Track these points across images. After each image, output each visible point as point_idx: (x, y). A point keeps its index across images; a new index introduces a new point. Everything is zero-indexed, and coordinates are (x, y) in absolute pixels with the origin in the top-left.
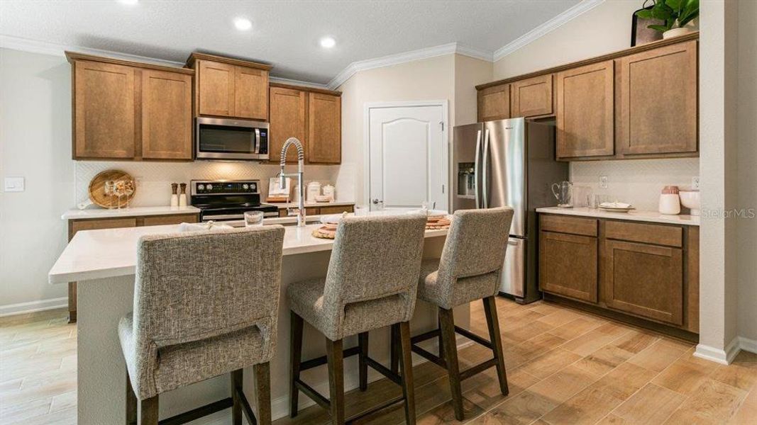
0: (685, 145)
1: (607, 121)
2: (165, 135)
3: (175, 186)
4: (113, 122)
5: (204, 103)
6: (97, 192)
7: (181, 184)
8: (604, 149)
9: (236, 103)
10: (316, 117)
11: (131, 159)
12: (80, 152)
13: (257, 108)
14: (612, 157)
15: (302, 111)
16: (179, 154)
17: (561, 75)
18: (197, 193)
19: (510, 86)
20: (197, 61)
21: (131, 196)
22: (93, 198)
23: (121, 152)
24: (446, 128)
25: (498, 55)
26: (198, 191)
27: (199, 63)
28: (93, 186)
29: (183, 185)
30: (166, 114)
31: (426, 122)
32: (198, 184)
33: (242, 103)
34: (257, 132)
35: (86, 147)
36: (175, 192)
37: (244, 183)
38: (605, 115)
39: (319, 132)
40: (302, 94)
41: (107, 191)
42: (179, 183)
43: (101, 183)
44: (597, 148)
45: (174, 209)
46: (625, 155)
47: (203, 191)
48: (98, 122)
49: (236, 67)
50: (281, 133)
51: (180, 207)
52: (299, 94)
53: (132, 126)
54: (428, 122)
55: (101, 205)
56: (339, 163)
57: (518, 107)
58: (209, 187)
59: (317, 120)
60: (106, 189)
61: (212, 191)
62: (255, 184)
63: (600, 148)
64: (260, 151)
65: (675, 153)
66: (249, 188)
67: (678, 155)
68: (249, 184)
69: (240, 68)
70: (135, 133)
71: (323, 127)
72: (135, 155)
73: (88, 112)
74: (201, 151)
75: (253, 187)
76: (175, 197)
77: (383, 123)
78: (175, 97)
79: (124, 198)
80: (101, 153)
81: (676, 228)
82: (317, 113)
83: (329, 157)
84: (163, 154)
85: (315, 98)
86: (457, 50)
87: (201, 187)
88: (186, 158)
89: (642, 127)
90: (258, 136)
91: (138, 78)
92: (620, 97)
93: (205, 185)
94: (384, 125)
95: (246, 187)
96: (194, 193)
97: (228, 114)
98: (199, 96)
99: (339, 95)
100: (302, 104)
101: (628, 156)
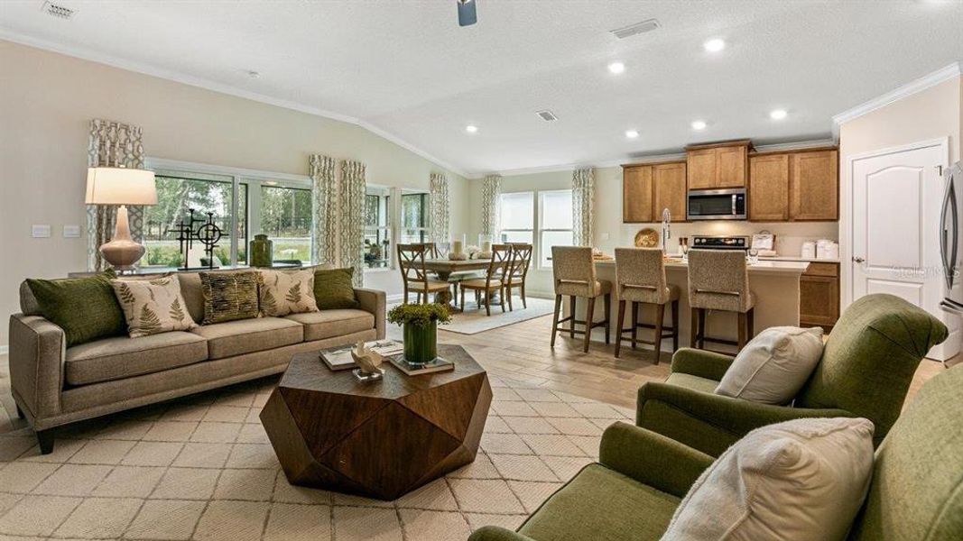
3: (681, 240)
4: (641, 201)
5: (692, 181)
9: (717, 176)
11: (651, 222)
12: (626, 218)
13: (735, 178)
16: (678, 218)
18: (694, 245)
20: (688, 152)
23: (645, 218)
27: (689, 154)
28: (637, 238)
29: (686, 239)
30: (670, 191)
31: (919, 168)
32: (696, 239)
33: (722, 175)
34: (733, 197)
35: (630, 216)
36: (681, 244)
37: (733, 239)
39: (807, 191)
42: (683, 237)
43: (640, 236)
47: (699, 244)
48: (634, 201)
50: (761, 197)
52: (782, 157)
53: (650, 201)
54: (921, 167)
56: (836, 220)
58: (704, 241)
62: (744, 239)
64: (736, 212)
66: (737, 242)
68: (738, 239)
70: (652, 206)
72: (653, 219)
73: (629, 196)
74: (690, 215)
76: (680, 247)
77: (867, 175)
78: (675, 180)
82: (803, 173)
83: (821, 214)
85: (801, 158)
87: (698, 241)
88: (682, 220)
90: (734, 201)
91: (654, 172)
93: (701, 239)
94: (869, 177)
98: (689, 177)
99: (836, 149)
100: (785, 166)
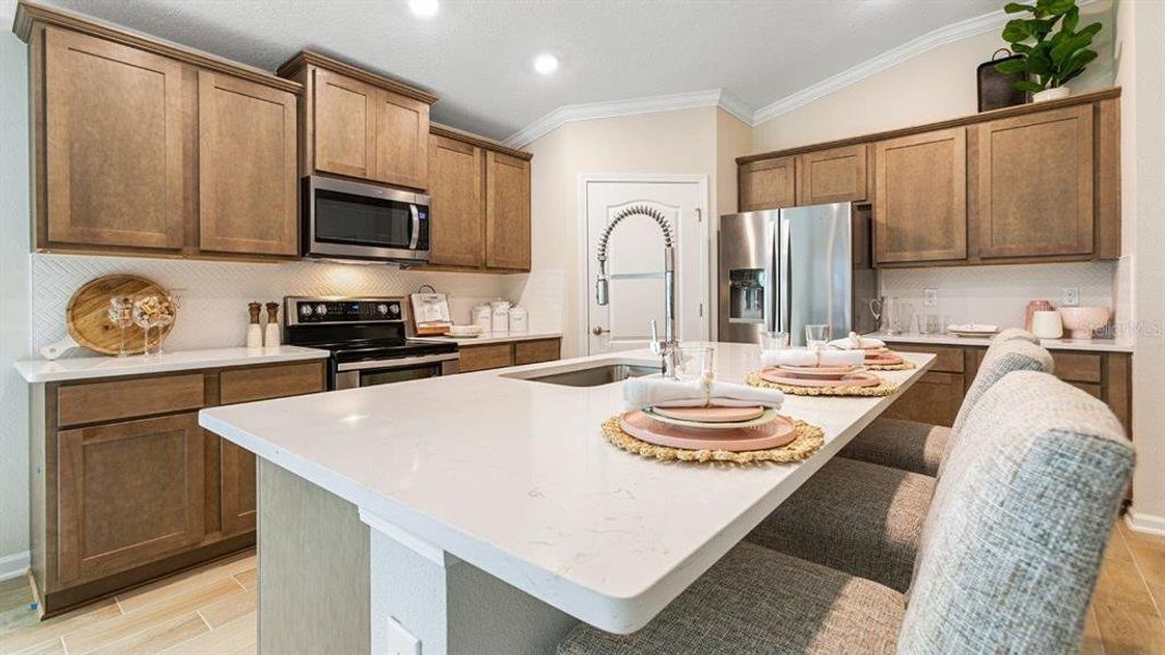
0: (1075, 244)
1: (955, 212)
2: (246, 205)
3: (255, 309)
4: (136, 172)
5: (323, 149)
6: (89, 320)
7: (268, 305)
8: (952, 251)
9: (379, 156)
10: (497, 193)
11: (174, 252)
12: (58, 228)
13: (413, 169)
14: (964, 262)
15: (477, 180)
16: (273, 246)
17: (881, 146)
18: (299, 321)
19: (795, 160)
20: (310, 68)
21: (166, 329)
22: (79, 333)
24: (705, 218)
25: (759, 117)
26: (301, 317)
27: (314, 72)
28: (75, 308)
29: (272, 307)
30: (248, 165)
31: (673, 207)
32: (300, 305)
33: (388, 157)
34: (414, 210)
35: (74, 221)
36: (255, 319)
37: (380, 303)
38: (952, 204)
39: (501, 216)
40: (477, 150)
41: (114, 318)
42: (263, 302)
43: (96, 301)
44: (940, 249)
45: (255, 354)
46: (983, 259)
47: (310, 318)
48: (102, 166)
49: (379, 91)
51: (267, 349)
52: (472, 151)
53: (179, 183)
54: (678, 207)
55: (98, 349)
56: (528, 271)
57: (809, 190)
58: (322, 310)
59: (498, 197)
60: (112, 314)
61: (326, 317)
62: (398, 304)
63: (944, 248)
64: (417, 246)
65: (1058, 255)
66: (389, 311)
67: (1064, 258)
68: (388, 304)
69: (384, 93)
70: (185, 199)
71: (506, 209)
72: (186, 244)
73: (76, 145)
74: (317, 240)
75: (395, 309)
76: (256, 329)
77: (609, 207)
78: (265, 133)
79: (154, 333)
80: (107, 235)
81: (1092, 357)
82: (497, 185)
83: (515, 260)
84: (243, 243)
85: (496, 161)
86: (720, 102)
87: (307, 310)
88: (287, 253)
89: (1011, 220)
90: (415, 219)
91: (191, 87)
92: (977, 178)
93: (314, 304)
94: (610, 210)
95: (383, 309)
96: (293, 321)
97: (365, 174)
98: (314, 136)
99: (527, 158)
100: (478, 169)
101: (988, 260)
